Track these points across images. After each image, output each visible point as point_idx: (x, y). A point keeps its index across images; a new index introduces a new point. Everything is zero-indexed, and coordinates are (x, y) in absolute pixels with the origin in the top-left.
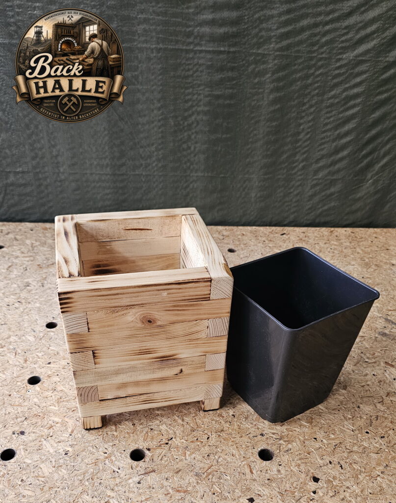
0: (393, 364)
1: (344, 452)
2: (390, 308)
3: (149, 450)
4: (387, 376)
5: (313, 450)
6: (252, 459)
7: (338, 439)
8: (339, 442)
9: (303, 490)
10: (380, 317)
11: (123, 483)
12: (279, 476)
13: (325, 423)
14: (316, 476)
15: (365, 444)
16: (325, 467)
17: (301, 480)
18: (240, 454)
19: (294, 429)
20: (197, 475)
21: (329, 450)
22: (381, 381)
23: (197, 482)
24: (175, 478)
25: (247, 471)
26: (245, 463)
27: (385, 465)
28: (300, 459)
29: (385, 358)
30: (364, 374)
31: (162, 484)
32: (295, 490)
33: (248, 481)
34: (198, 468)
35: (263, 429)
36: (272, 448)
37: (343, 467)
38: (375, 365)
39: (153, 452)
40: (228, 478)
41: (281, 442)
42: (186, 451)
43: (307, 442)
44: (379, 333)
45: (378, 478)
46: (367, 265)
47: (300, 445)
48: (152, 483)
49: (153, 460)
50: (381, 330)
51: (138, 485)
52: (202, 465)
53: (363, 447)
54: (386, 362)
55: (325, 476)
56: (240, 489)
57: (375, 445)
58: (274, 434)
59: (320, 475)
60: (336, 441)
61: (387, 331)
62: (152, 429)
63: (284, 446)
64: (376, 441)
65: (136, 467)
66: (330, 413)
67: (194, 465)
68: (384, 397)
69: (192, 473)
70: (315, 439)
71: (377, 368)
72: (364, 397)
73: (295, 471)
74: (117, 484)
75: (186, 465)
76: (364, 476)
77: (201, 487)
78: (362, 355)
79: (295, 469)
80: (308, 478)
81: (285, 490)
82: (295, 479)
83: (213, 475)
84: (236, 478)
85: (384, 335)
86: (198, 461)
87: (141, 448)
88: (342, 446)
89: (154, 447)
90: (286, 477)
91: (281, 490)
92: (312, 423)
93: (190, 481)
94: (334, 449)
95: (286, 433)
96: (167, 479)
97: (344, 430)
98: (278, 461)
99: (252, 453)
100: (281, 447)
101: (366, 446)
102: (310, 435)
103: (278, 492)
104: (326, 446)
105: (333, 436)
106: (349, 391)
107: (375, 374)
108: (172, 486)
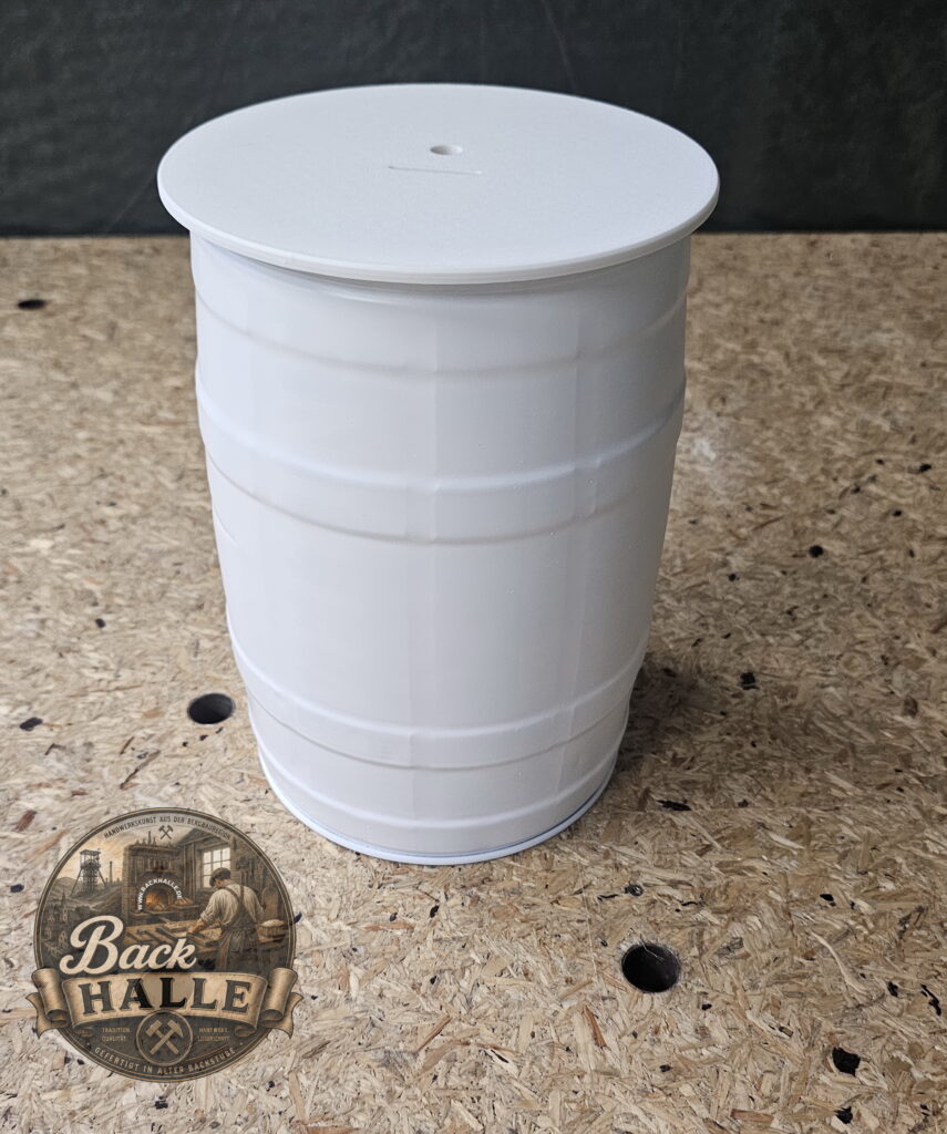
1: (937, 945)
5: (822, 941)
6: (600, 987)
7: (910, 895)
8: (914, 905)
9: (799, 1107)
11: (98, 1109)
12: (704, 1052)
14: (845, 1046)
16: (876, 1009)
17: (790, 1067)
18: (555, 970)
19: (746, 864)
20: (388, 1062)
21: (882, 938)
23: (391, 1093)
24: (303, 1079)
25: (582, 1035)
26: (575, 1003)
28: (780, 979)
31: (252, 1106)
32: (770, 1110)
33: (586, 1079)
34: (395, 1035)
35: (636, 868)
36: (673, 941)
37: (941, 1004)
40: (511, 1068)
41: (706, 914)
42: (351, 966)
43: (799, 914)
47: (772, 925)
48: (211, 1104)
51: (158, 1117)
52: (409, 1020)
55: (879, 1043)
56: (557, 1115)
58: (674, 884)
59: (860, 1041)
60: (902, 905)
63: (716, 931)
66: (869, 800)
67: (378, 1022)
69: (370, 1055)
70: (828, 897)
73: (766, 1027)
74: (72, 1114)
75: (350, 1024)
77: (403, 1114)
79: (763, 1023)
80: (816, 1055)
81: (734, 1112)
82: (765, 1060)
83: (452, 1060)
84: (542, 1069)
86: (396, 1003)
88: (927, 921)
90: (732, 1055)
91: (714, 1109)
92: (809, 840)
93: (364, 1089)
94: (901, 934)
95: (720, 881)
96: (272, 1085)
98: (697, 990)
99: (600, 963)
100: (706, 937)
102: (807, 884)
103: (706, 1120)
104: (871, 926)
105: (889, 886)
108: (289, 1115)
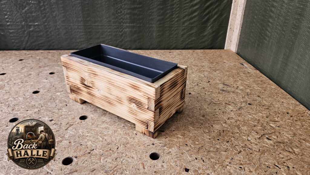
0: (230, 103)
1: (205, 152)
2: (225, 79)
3: (76, 157)
4: (227, 110)
5: (185, 151)
6: (145, 159)
7: (201, 144)
8: (201, 146)
10: (220, 83)
12: (162, 169)
13: (192, 136)
14: (187, 168)
15: (218, 146)
16: (193, 162)
17: (177, 171)
18: (138, 157)
19: (173, 139)
20: (106, 172)
21: (195, 151)
22: (224, 112)
25: (141, 167)
26: (141, 162)
27: (231, 158)
28: (177, 158)
29: (225, 101)
30: (214, 109)
34: (107, 168)
35: (154, 141)
36: (159, 152)
37: (204, 161)
38: (220, 104)
39: (78, 159)
41: (165, 148)
42: (102, 157)
43: (181, 147)
44: (221, 90)
45: (228, 167)
46: (212, 63)
47: (177, 149)
49: (77, 164)
50: (221, 89)
52: (111, 165)
53: (216, 148)
54: (226, 103)
55: (193, 167)
57: (224, 146)
58: (160, 143)
59: (190, 167)
60: (199, 146)
61: (225, 89)
62: (81, 145)
64: (224, 144)
65: (64, 169)
67: (105, 166)
68: (227, 120)
69: (103, 171)
70: (187, 145)
71: (221, 106)
72: (215, 121)
73: (173, 165)
75: (100, 166)
76: (219, 166)
78: (212, 100)
80: (182, 169)
82: (173, 170)
83: (117, 172)
84: (133, 173)
85: (223, 90)
86: (109, 163)
87: (71, 156)
88: (203, 148)
89: (80, 155)
90: (167, 170)
92: (184, 136)
94: (198, 150)
95: (168, 143)
97: (204, 139)
98: (162, 159)
99: (146, 156)
100: (165, 151)
101: (218, 147)
102: (183, 143)
104: (193, 149)
105: (197, 143)
106: (206, 118)
107: (220, 109)
